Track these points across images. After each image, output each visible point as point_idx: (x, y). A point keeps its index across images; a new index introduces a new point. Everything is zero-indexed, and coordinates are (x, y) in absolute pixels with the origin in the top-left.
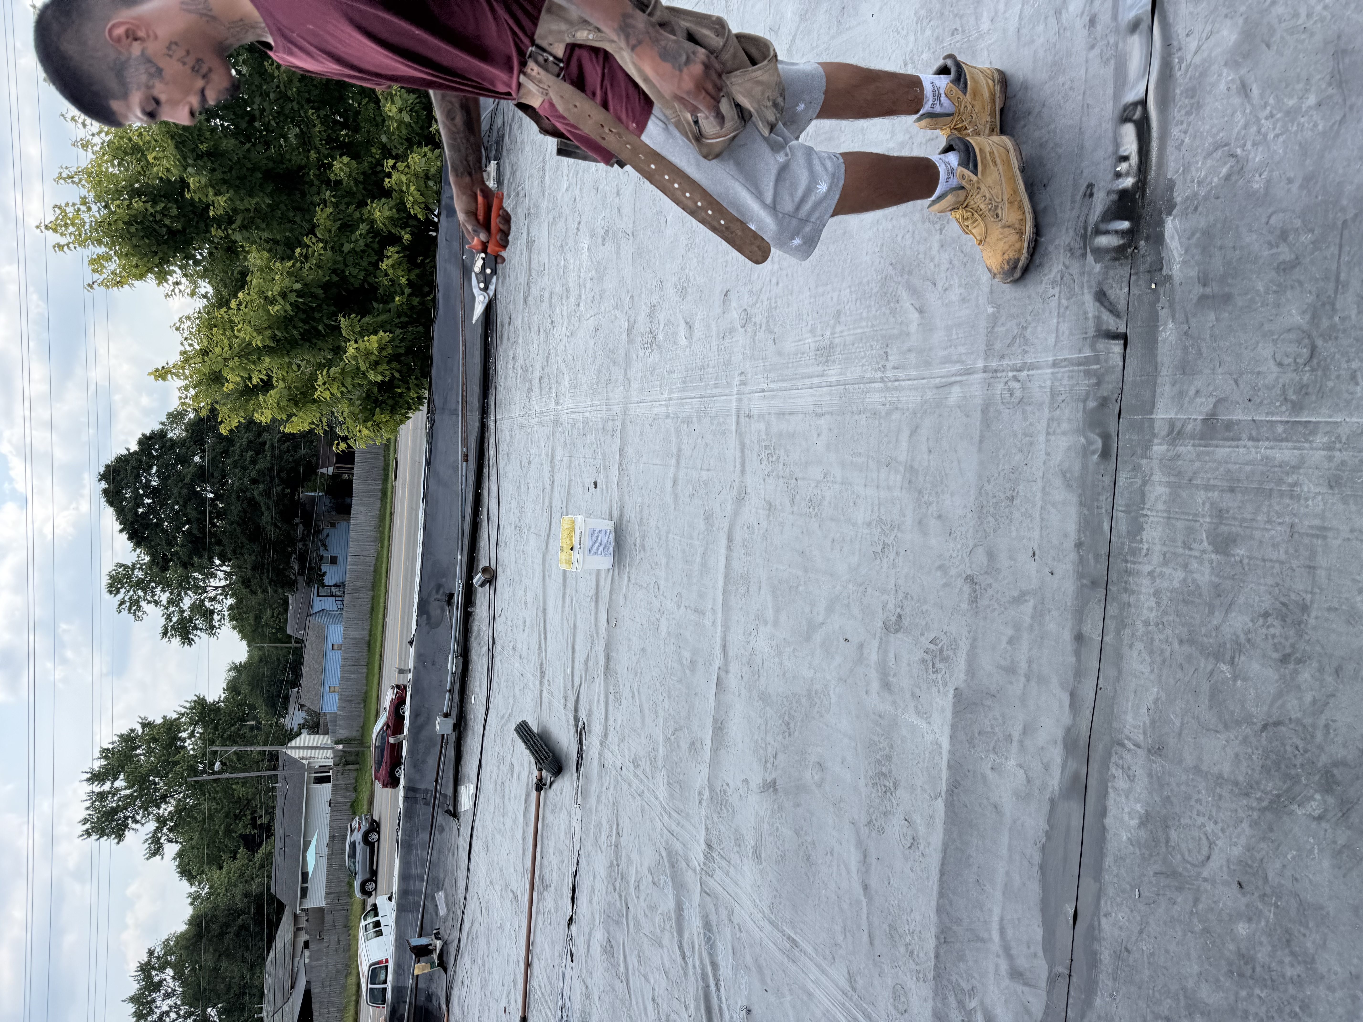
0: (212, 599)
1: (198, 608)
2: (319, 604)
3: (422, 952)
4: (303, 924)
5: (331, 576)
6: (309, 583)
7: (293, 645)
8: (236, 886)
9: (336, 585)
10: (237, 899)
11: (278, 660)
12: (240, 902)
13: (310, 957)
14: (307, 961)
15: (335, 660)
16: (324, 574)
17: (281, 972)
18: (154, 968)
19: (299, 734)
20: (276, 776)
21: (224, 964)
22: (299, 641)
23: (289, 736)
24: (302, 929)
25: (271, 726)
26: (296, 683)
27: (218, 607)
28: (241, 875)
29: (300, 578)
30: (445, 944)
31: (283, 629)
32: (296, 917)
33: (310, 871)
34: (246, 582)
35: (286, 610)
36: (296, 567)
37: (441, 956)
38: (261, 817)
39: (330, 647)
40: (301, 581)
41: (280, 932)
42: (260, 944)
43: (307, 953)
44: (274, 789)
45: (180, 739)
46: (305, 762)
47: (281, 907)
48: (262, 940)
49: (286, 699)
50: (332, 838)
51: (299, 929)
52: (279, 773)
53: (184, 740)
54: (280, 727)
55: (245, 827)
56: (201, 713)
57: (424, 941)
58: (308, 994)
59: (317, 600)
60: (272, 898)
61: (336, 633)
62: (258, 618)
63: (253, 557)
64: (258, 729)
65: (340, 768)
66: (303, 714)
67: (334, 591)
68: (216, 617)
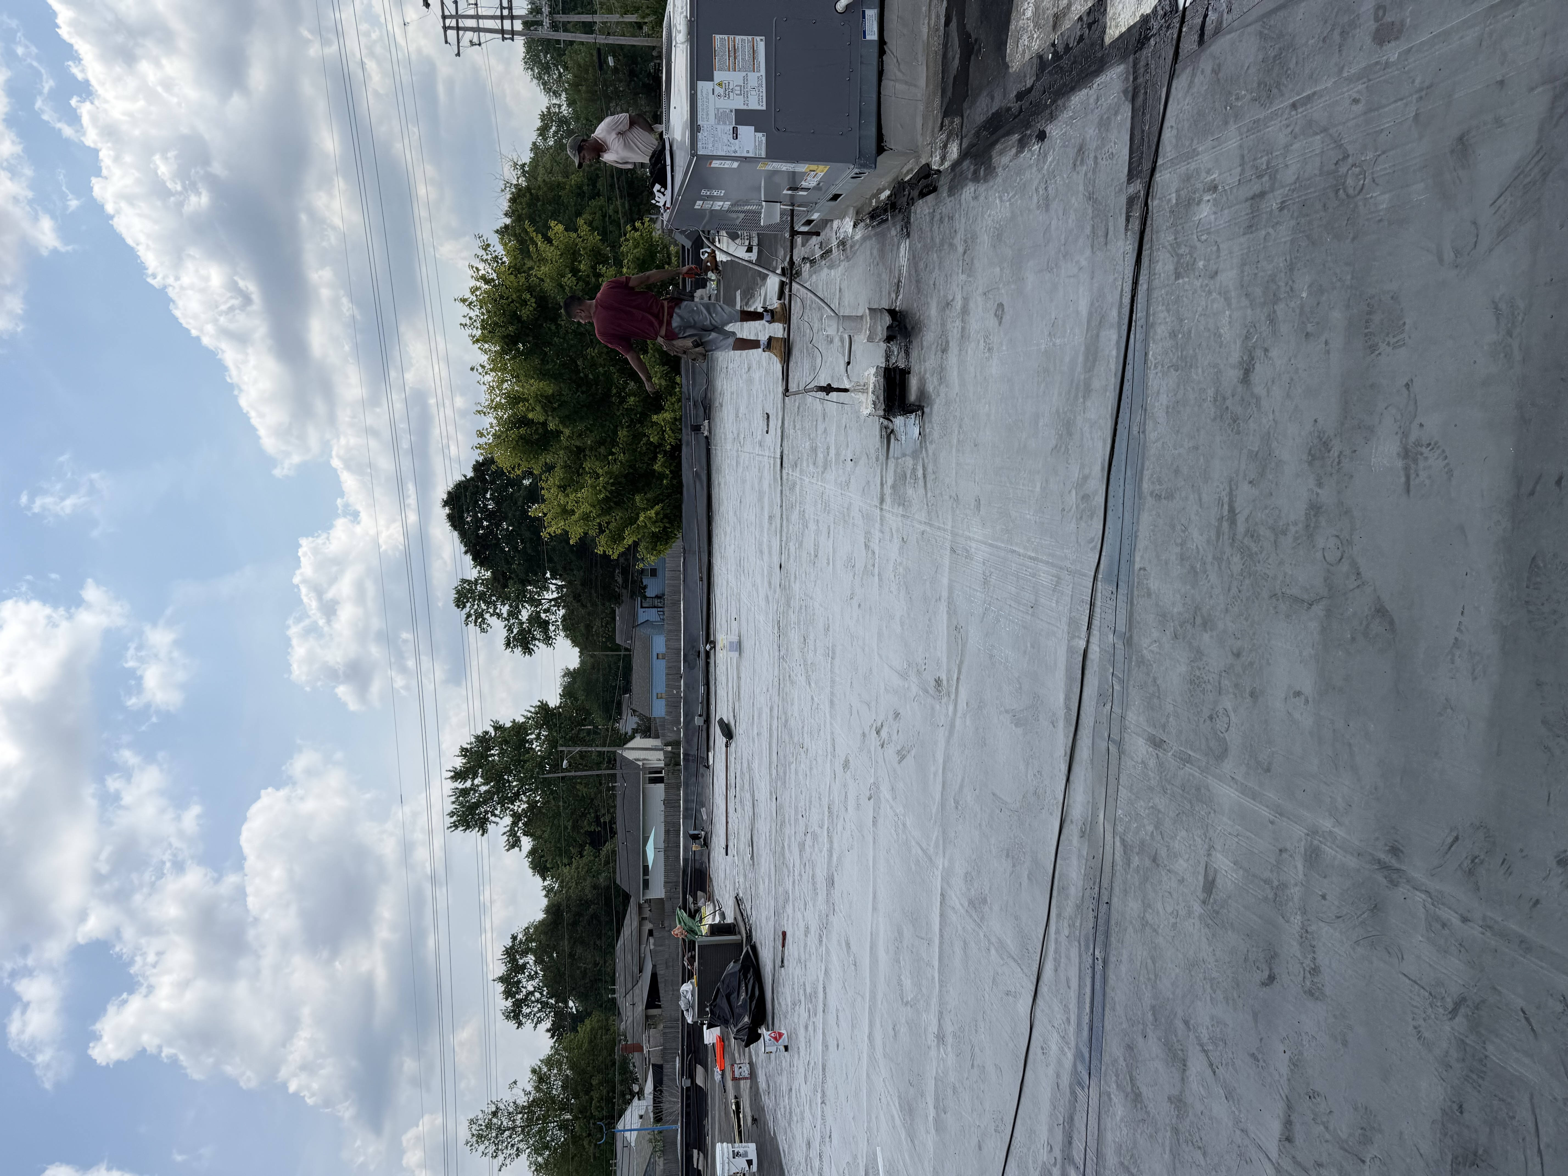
0: (547, 611)
1: (535, 619)
2: (644, 615)
3: (695, 837)
4: (647, 913)
5: (652, 588)
6: (633, 596)
7: (622, 653)
8: (585, 880)
9: (657, 597)
10: (587, 891)
11: (609, 666)
12: (589, 894)
13: (654, 944)
14: (652, 947)
15: (660, 668)
16: (645, 587)
17: (629, 957)
18: (517, 952)
19: (632, 737)
20: (614, 775)
21: (579, 950)
22: (626, 650)
23: (623, 740)
24: (645, 919)
25: (607, 730)
26: (627, 689)
27: (553, 618)
28: (589, 871)
29: (624, 591)
30: (706, 833)
31: (612, 638)
32: (640, 907)
33: (650, 863)
34: (577, 597)
35: (614, 619)
36: (620, 580)
37: (704, 840)
38: (604, 815)
39: (655, 657)
40: (625, 594)
41: (627, 921)
42: (610, 933)
43: (651, 940)
44: (613, 788)
45: (527, 741)
46: (640, 763)
47: (627, 897)
48: (611, 929)
49: (619, 704)
50: (667, 832)
51: (644, 919)
52: (617, 772)
53: (531, 743)
54: (616, 731)
55: (590, 824)
56: (545, 718)
57: (696, 832)
58: (654, 976)
59: (641, 611)
60: (617, 888)
61: (659, 644)
62: (588, 627)
63: (582, 574)
64: (595, 733)
65: (671, 768)
66: (636, 719)
67: (656, 601)
68: (552, 628)
